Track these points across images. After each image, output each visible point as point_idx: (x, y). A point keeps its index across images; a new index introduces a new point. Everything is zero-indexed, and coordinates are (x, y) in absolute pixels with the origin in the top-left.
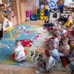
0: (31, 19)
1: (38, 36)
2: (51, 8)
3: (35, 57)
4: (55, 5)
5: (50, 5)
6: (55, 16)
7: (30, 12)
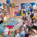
0: (17, 15)
1: (18, 24)
3: (13, 34)
4: (28, 9)
6: (29, 14)
7: (17, 12)
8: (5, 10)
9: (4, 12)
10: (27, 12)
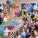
0: (17, 16)
2: (27, 10)
3: (13, 35)
5: (27, 9)
6: (29, 14)
8: (5, 10)
9: (4, 13)
10: (28, 13)
